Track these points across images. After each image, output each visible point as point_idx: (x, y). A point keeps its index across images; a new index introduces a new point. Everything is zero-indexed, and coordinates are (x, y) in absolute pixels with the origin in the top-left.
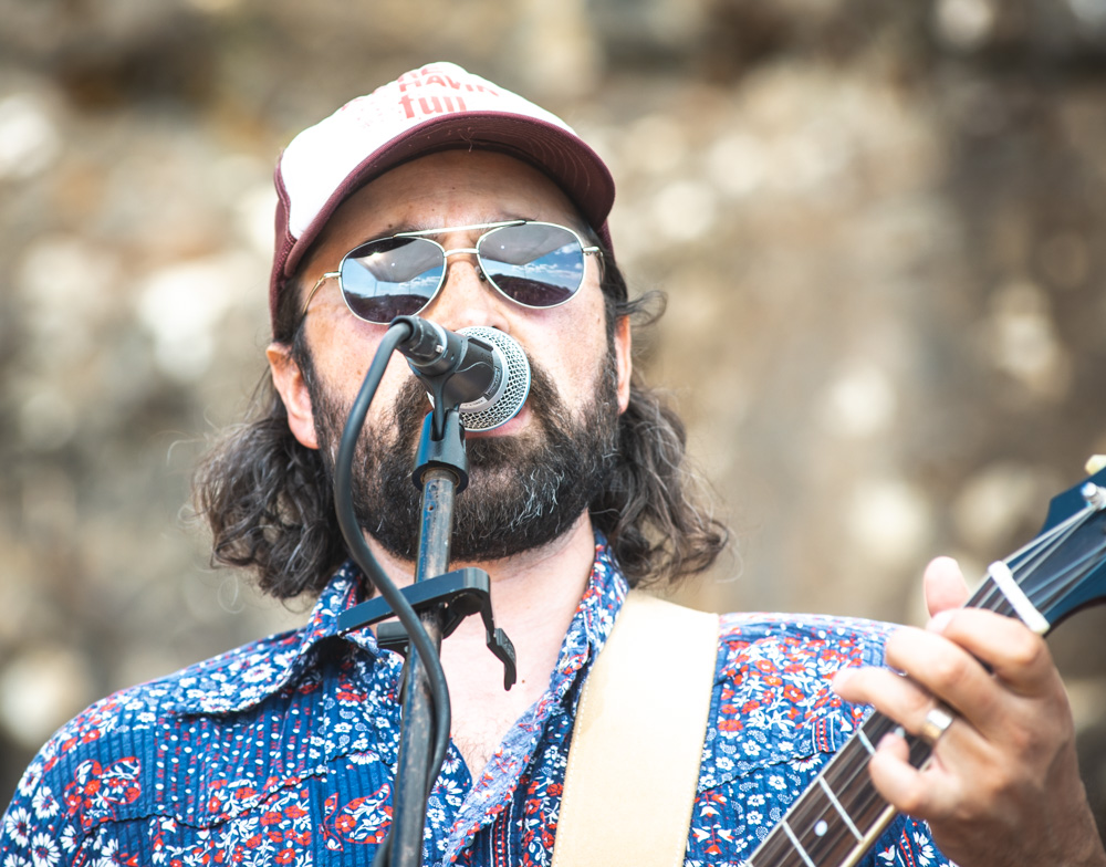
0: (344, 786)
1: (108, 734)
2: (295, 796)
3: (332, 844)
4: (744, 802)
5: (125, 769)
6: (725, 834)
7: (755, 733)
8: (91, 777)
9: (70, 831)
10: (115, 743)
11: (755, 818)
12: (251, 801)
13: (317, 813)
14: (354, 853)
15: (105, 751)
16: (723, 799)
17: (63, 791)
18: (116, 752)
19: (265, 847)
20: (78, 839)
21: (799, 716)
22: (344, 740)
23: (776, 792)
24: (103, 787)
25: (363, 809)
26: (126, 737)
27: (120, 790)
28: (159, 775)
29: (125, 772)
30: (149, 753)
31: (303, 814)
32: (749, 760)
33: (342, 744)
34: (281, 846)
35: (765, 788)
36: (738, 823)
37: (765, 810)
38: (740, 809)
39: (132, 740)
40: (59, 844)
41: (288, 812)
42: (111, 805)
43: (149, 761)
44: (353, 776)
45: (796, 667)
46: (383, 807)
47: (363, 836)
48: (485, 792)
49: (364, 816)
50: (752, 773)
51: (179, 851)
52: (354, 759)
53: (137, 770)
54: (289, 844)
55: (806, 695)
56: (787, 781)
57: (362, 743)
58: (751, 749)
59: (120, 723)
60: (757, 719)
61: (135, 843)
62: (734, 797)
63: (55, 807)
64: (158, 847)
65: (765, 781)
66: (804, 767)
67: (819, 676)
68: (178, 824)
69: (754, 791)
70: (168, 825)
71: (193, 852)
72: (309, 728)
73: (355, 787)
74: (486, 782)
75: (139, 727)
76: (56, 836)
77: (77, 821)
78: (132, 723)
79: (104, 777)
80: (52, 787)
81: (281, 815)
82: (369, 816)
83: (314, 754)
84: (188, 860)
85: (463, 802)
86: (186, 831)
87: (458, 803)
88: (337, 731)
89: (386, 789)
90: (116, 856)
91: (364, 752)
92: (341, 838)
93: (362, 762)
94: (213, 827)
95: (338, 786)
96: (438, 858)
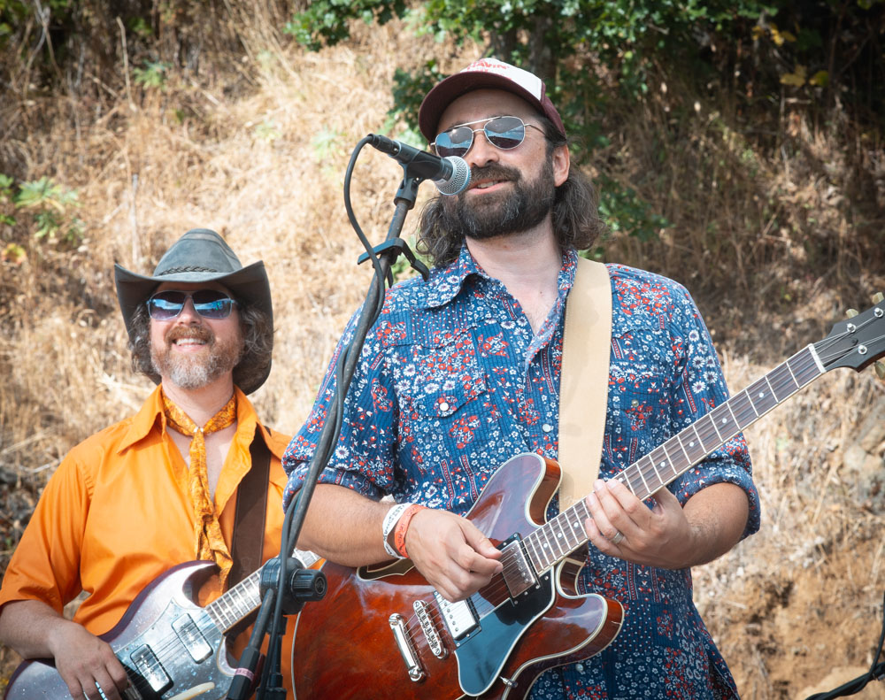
1: (393, 312)
2: (466, 336)
3: (483, 355)
4: (640, 340)
6: (634, 352)
8: (387, 327)
9: (378, 345)
10: (396, 316)
11: (645, 348)
12: (451, 339)
13: (476, 342)
14: (492, 358)
15: (392, 319)
16: (632, 338)
17: (375, 330)
18: (397, 320)
19: (459, 357)
20: (380, 348)
24: (392, 333)
25: (493, 341)
27: (398, 334)
28: (413, 329)
29: (400, 327)
30: (409, 320)
31: (470, 343)
33: (481, 315)
34: (464, 356)
39: (402, 314)
40: (372, 349)
41: (465, 342)
42: (395, 339)
43: (409, 324)
44: (488, 328)
46: (501, 341)
47: (495, 352)
49: (494, 344)
51: (423, 357)
52: (487, 321)
53: (404, 327)
54: (467, 355)
57: (488, 316)
59: (397, 309)
60: (637, 312)
61: (404, 353)
62: (636, 337)
64: (416, 356)
66: (656, 333)
68: (423, 347)
70: (419, 348)
71: (429, 357)
72: (466, 308)
73: (489, 332)
74: (542, 332)
75: (404, 310)
76: (372, 346)
77: (381, 342)
78: (402, 308)
79: (393, 329)
81: (463, 344)
82: (496, 344)
83: (470, 319)
84: (428, 360)
85: (531, 338)
86: (425, 350)
87: (527, 338)
88: (478, 310)
89: (501, 334)
90: (398, 358)
91: (490, 319)
92: (487, 352)
93: (490, 323)
94: (437, 348)
95: (482, 332)
96: (523, 360)
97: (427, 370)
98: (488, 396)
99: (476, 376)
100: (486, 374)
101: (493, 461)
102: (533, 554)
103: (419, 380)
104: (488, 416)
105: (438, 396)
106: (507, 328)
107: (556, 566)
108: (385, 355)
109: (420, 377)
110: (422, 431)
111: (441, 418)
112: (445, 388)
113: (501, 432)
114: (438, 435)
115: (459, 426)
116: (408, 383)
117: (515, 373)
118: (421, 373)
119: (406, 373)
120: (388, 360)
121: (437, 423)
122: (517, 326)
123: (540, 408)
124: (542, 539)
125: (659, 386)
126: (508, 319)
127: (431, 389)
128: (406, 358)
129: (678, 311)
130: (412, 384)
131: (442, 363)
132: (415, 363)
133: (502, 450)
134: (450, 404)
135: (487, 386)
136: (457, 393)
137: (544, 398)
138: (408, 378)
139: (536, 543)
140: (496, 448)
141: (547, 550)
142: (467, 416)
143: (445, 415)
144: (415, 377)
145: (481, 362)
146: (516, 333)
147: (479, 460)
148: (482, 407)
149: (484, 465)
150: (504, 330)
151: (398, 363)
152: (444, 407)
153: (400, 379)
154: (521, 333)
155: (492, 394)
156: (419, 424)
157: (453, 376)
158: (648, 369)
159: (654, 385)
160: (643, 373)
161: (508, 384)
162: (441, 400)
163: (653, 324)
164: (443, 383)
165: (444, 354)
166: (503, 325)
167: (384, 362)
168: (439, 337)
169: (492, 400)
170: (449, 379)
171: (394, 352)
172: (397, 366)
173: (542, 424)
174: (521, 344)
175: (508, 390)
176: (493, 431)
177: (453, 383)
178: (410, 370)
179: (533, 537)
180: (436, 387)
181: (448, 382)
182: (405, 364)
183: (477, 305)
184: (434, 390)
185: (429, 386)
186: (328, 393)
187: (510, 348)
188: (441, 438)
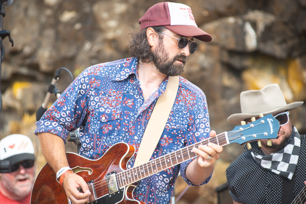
0: (128, 96)
1: (98, 75)
2: (121, 95)
3: (124, 105)
4: (176, 115)
5: (98, 81)
6: (172, 118)
7: (180, 105)
8: (94, 80)
9: (89, 86)
10: (98, 77)
11: (177, 118)
12: (115, 94)
13: (123, 99)
14: (126, 107)
15: (97, 78)
16: (173, 113)
17: (89, 80)
18: (98, 78)
19: (115, 102)
20: (89, 87)
21: (186, 104)
22: (130, 89)
23: (180, 115)
24: (95, 83)
25: (129, 101)
26: (100, 77)
27: (97, 84)
28: (103, 85)
29: (99, 82)
30: (103, 81)
31: (121, 98)
32: (178, 109)
33: (129, 90)
34: (117, 102)
35: (179, 114)
36: (174, 117)
37: (178, 117)
38: (175, 115)
39: (101, 78)
40: (87, 86)
41: (119, 97)
42: (95, 86)
43: (102, 82)
44: (129, 95)
45: (187, 96)
46: (132, 102)
47: (128, 105)
48: (146, 104)
49: (129, 102)
50: (178, 111)
51: (103, 96)
52: (130, 93)
53: (100, 82)
54: (118, 103)
55: (187, 101)
56: (182, 114)
57: (131, 91)
58: (179, 107)
59: (100, 74)
60: (180, 103)
61: (97, 92)
62: (174, 113)
63: (88, 81)
64: (101, 95)
65: (179, 113)
66: (184, 112)
67: (190, 98)
68: (104, 93)
69: (177, 114)
70: (103, 93)
71: (105, 97)
72: (125, 84)
73: (129, 97)
74: (146, 102)
75: (102, 76)
76: (87, 85)
77: (90, 85)
78: (101, 75)
79: (96, 82)
80: (88, 78)
81: (118, 98)
82: (130, 102)
83: (125, 89)
84: (104, 98)
85: (143, 103)
86: (105, 94)
87: (141, 103)
88: (128, 88)
89: (133, 100)
90: (94, 93)
91: (132, 93)
92: (125, 104)
93: (131, 94)
94: (109, 95)
95: (126, 96)
96: (137, 111)
97: (103, 102)
98: (119, 121)
99: (118, 112)
100: (122, 112)
101: (110, 142)
102: (119, 180)
103: (99, 104)
104: (116, 127)
105: (103, 114)
106: (136, 97)
107: (126, 187)
108: (90, 90)
109: (100, 103)
110: (94, 122)
111: (101, 121)
112: (106, 112)
113: (118, 134)
114: (98, 126)
115: (106, 126)
116: (95, 103)
117: (132, 115)
118: (100, 102)
119: (95, 99)
120: (91, 92)
121: (99, 122)
122: (140, 98)
123: (136, 130)
124: (123, 176)
125: (177, 132)
126: (138, 94)
127: (102, 110)
128: (97, 94)
129: (196, 106)
130: (96, 104)
131: (109, 101)
132: (100, 98)
133: (114, 140)
134: (106, 118)
135: (120, 117)
136: (109, 115)
137: (139, 127)
138: (95, 101)
139: (121, 177)
140: (113, 139)
141: (124, 180)
142: (109, 125)
143: (103, 121)
144: (98, 102)
145: (121, 107)
146: (138, 100)
147: (106, 140)
148: (115, 124)
149: (107, 142)
150: (135, 98)
151: (94, 95)
152: (104, 118)
153: (92, 101)
154: (140, 101)
155: (121, 120)
156: (94, 119)
157: (111, 108)
158: (175, 125)
159: (175, 131)
160: (172, 127)
161: (128, 118)
162: (103, 115)
163: (185, 109)
164: (106, 109)
165: (110, 98)
166: (135, 96)
167: (89, 92)
168: (111, 92)
169: (120, 122)
170: (109, 108)
171: (93, 90)
172: (93, 96)
173: (135, 136)
174: (139, 105)
175: (127, 120)
176: (115, 133)
177: (110, 111)
178: (97, 99)
179: (120, 174)
180: (103, 110)
181: (108, 110)
182: (96, 96)
183: (129, 85)
184: (102, 111)
185: (101, 108)
186: (68, 93)
187: (134, 105)
188: (98, 127)
